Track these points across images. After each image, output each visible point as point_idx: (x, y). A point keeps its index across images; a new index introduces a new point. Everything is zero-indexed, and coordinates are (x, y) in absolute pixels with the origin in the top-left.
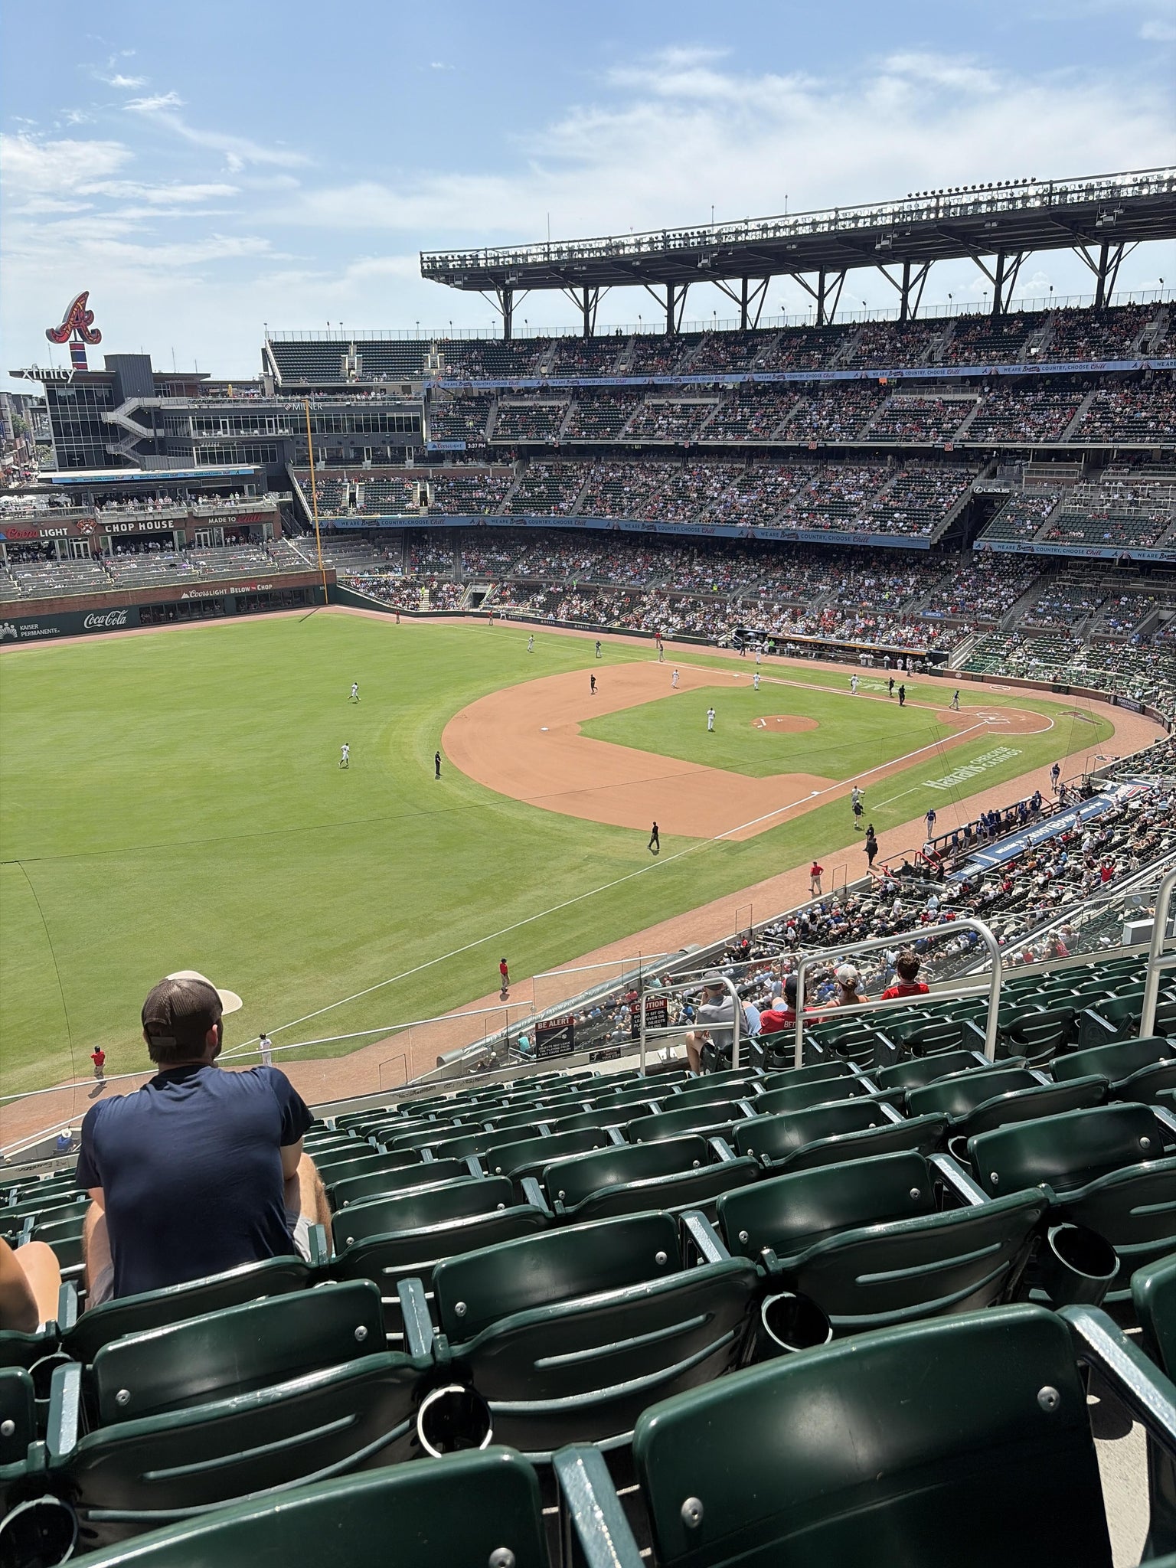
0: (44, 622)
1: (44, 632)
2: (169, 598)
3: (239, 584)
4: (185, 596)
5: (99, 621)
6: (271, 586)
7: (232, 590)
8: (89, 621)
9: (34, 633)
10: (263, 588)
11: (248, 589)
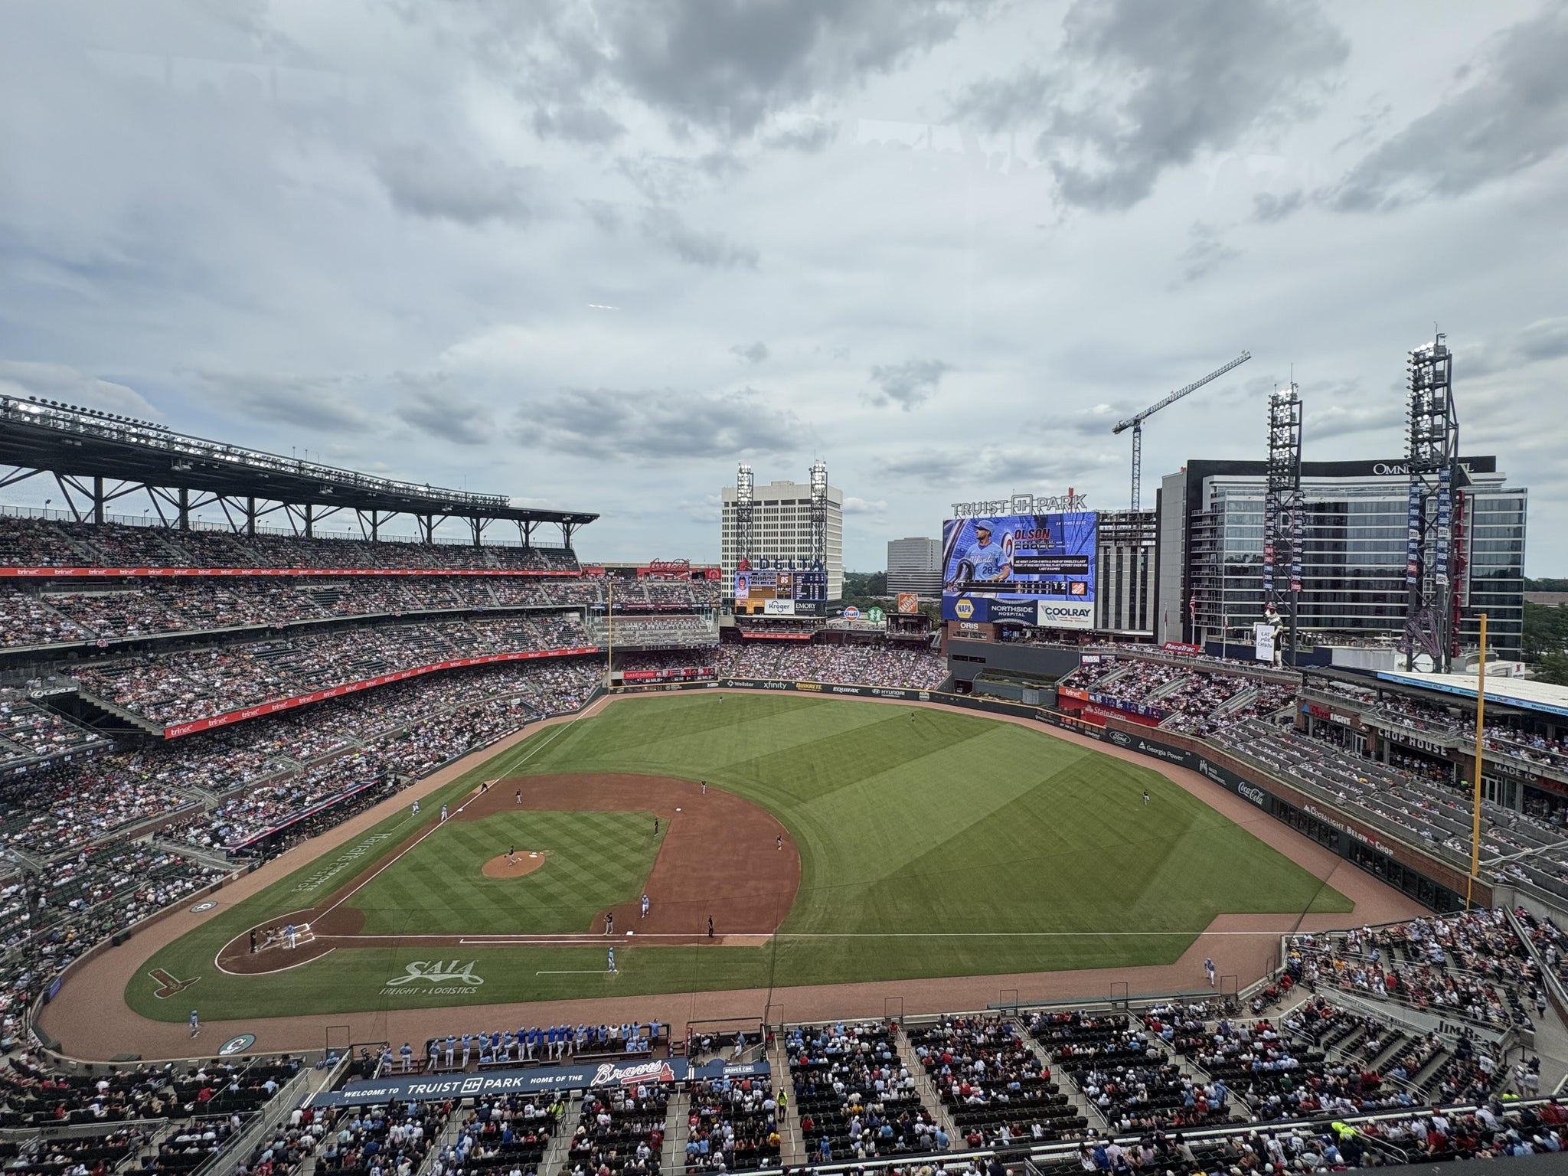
0: (1221, 773)
1: (1219, 779)
2: (1294, 803)
3: (1360, 829)
4: (1306, 808)
5: (1247, 791)
6: (1391, 852)
7: (1349, 831)
8: (1241, 787)
9: (1214, 777)
10: (1382, 848)
11: (1365, 839)
